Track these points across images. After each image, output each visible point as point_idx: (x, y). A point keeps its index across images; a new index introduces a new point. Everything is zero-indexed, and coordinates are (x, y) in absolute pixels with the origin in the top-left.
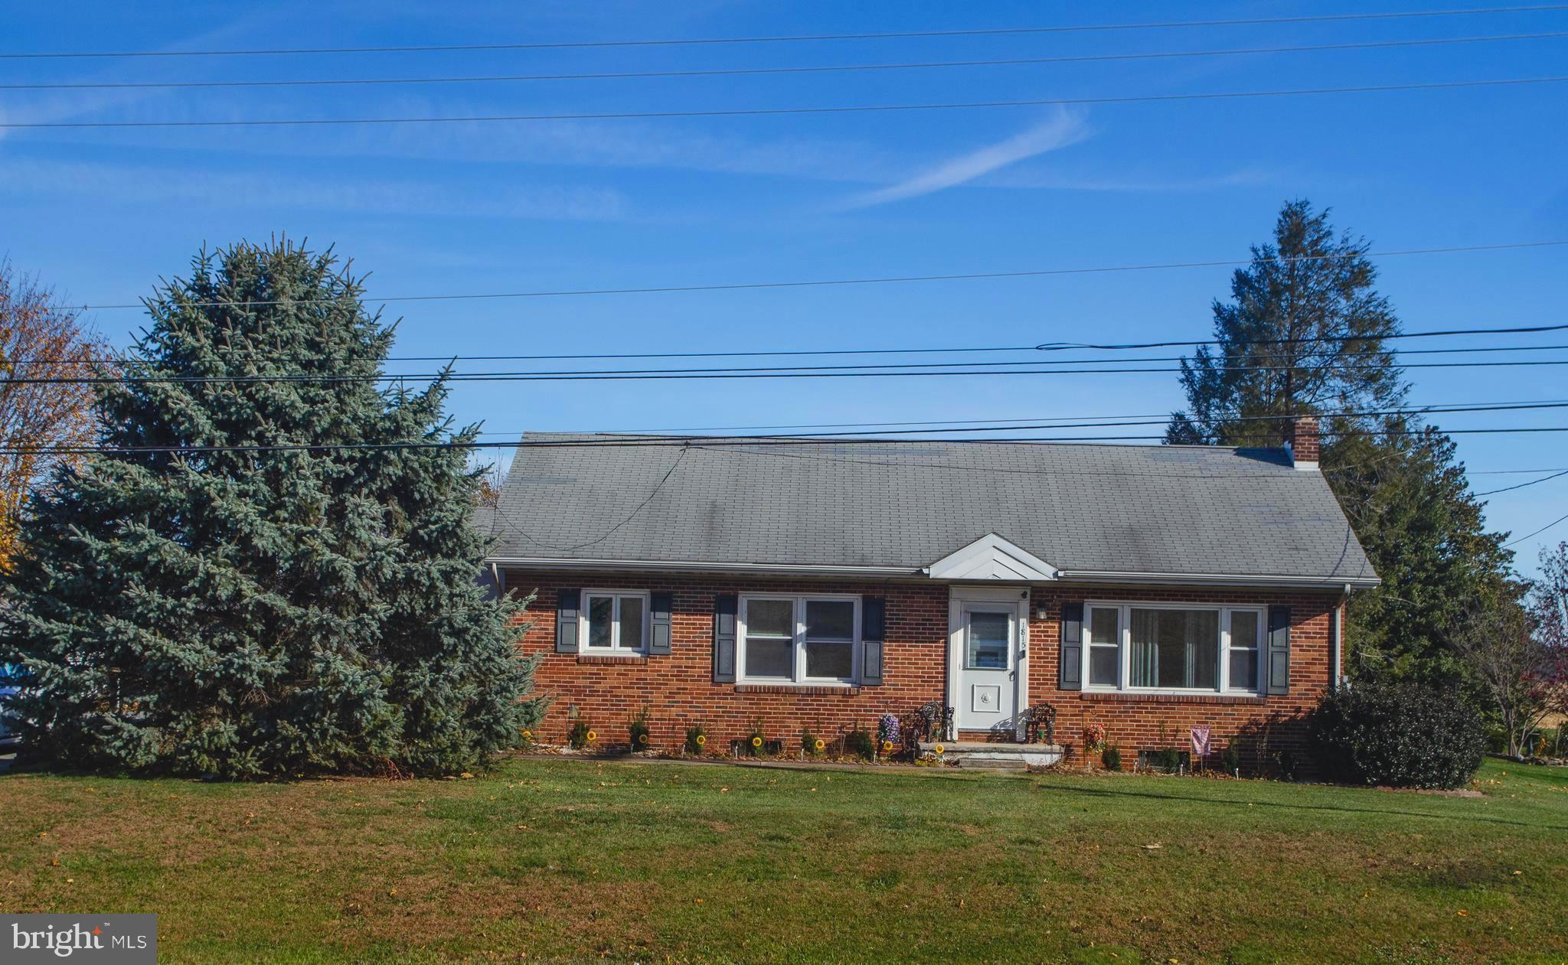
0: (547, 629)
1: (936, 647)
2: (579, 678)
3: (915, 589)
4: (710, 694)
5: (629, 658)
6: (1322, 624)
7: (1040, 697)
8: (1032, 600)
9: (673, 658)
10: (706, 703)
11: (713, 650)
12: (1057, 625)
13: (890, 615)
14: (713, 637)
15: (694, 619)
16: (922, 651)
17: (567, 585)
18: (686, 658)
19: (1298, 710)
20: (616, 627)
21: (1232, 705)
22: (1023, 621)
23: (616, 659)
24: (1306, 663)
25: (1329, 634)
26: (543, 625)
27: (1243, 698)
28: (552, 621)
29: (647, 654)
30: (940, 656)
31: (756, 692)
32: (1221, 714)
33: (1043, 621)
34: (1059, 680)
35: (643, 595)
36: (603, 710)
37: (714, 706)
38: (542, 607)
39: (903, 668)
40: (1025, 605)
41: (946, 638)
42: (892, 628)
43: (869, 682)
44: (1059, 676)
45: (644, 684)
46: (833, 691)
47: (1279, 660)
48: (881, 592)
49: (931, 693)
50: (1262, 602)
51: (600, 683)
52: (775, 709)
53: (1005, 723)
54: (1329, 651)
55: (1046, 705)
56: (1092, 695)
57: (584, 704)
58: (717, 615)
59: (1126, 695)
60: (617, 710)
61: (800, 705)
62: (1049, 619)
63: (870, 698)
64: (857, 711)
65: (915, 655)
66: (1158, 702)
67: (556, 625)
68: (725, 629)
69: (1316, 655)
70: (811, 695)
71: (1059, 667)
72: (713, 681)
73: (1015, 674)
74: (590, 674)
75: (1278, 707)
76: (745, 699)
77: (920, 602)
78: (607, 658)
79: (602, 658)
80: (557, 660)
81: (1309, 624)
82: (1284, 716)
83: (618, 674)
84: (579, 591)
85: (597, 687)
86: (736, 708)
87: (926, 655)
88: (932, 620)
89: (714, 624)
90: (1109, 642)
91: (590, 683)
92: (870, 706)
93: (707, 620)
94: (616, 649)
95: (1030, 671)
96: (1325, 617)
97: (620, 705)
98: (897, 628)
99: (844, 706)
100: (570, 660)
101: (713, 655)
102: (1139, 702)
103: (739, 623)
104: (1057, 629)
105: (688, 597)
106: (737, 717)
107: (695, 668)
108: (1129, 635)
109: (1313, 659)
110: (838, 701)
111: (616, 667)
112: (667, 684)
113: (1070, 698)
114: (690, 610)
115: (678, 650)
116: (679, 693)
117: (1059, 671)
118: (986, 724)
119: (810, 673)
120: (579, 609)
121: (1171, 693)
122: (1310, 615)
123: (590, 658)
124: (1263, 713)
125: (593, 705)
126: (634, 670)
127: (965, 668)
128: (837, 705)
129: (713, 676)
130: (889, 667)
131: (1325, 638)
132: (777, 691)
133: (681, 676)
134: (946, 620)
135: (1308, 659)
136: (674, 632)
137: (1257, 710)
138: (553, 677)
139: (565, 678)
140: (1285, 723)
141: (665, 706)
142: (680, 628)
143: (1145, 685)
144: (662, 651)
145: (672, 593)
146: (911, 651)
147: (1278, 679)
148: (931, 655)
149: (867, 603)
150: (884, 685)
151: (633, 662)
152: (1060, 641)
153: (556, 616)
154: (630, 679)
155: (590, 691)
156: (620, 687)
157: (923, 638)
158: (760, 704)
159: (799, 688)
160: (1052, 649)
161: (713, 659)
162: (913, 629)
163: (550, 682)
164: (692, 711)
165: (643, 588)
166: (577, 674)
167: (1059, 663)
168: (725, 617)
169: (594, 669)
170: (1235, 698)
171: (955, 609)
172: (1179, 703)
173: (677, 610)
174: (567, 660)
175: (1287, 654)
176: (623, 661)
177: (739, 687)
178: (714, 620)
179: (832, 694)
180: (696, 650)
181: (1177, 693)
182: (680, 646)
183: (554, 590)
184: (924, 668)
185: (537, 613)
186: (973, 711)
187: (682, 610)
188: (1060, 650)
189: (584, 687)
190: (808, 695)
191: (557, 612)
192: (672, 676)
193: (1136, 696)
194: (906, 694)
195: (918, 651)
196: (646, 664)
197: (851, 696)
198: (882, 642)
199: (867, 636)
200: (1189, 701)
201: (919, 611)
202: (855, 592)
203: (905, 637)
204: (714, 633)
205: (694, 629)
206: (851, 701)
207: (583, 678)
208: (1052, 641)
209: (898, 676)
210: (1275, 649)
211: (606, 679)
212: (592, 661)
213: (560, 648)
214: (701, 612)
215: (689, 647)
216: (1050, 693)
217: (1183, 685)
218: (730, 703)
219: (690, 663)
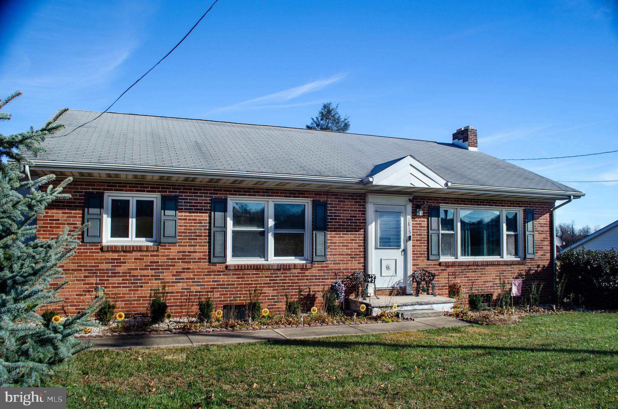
0: (76, 224)
1: (359, 234)
2: (103, 263)
3: (345, 196)
4: (208, 272)
5: (144, 246)
6: (547, 219)
7: (418, 265)
8: (414, 204)
9: (179, 246)
10: (204, 278)
11: (210, 239)
12: (426, 220)
13: (330, 213)
14: (210, 229)
15: (195, 216)
16: (350, 237)
17: (92, 189)
18: (189, 246)
19: (538, 266)
20: (133, 223)
21: (511, 265)
22: (409, 217)
23: (133, 247)
24: (541, 241)
25: (550, 224)
26: (72, 220)
27: (514, 261)
28: (79, 217)
29: (159, 243)
30: (361, 240)
31: (241, 269)
32: (505, 271)
33: (419, 218)
34: (428, 254)
35: (155, 197)
36: (124, 287)
37: (210, 281)
38: (71, 206)
39: (339, 249)
40: (409, 207)
41: (365, 229)
42: (332, 222)
44: (428, 251)
45: (157, 266)
46: (295, 266)
47: (530, 239)
48: (323, 198)
49: (356, 265)
50: (522, 207)
51: (120, 266)
52: (255, 281)
53: (399, 282)
54: (550, 234)
56: (446, 262)
57: (107, 284)
58: (213, 213)
59: (460, 262)
60: (134, 287)
61: (272, 277)
62: (423, 216)
63: (319, 270)
64: (310, 279)
65: (346, 240)
67: (84, 221)
68: (218, 223)
70: (279, 270)
71: (428, 246)
72: (210, 262)
73: (405, 251)
74: (112, 259)
75: (531, 265)
76: (233, 274)
77: (348, 205)
78: (126, 247)
79: (122, 247)
80: (84, 249)
81: (541, 219)
82: (533, 270)
83: (135, 259)
84: (103, 193)
85: (118, 269)
86: (227, 281)
87: (353, 240)
88: (356, 217)
89: (210, 220)
90: (448, 230)
91: (112, 266)
92: (319, 276)
93: (205, 216)
94: (133, 239)
95: (413, 248)
96: (547, 215)
97: (137, 283)
98: (335, 222)
99: (302, 276)
100: (96, 249)
101: (210, 243)
102: (469, 266)
103: (228, 219)
104: (426, 223)
105: (190, 199)
106: (228, 288)
107: (196, 252)
108: (460, 226)
109: (543, 238)
110: (298, 273)
111: (134, 254)
112: (174, 266)
113: (434, 265)
114: (192, 209)
115: (182, 239)
116: (184, 272)
117: (428, 249)
118: (389, 284)
119: (276, 254)
120: (103, 208)
122: (541, 214)
123: (112, 247)
124: (524, 269)
125: (115, 283)
126: (148, 256)
127: (376, 248)
128: (297, 276)
129: (210, 259)
130: (331, 249)
131: (548, 226)
132: (257, 268)
133: (185, 259)
134: (365, 217)
136: (180, 226)
137: (522, 267)
138: (80, 263)
139: (91, 263)
140: (533, 274)
141: (173, 282)
142: (184, 223)
143: (469, 256)
144: (171, 240)
145: (178, 196)
146: (344, 237)
147: (530, 250)
148: (356, 240)
149: (315, 205)
150: (328, 261)
151: (148, 249)
152: (428, 230)
153: (83, 214)
154: (145, 262)
155: (112, 273)
156: (137, 269)
157: (351, 228)
158: (244, 278)
159: (269, 265)
160: (424, 235)
161: (210, 246)
162: (345, 222)
163: (78, 266)
164: (194, 285)
165: (155, 192)
166: (101, 259)
167: (428, 243)
168: (217, 214)
169: (116, 255)
170: (510, 262)
171: (370, 209)
173: (182, 209)
174: (92, 249)
175: (533, 236)
176: (139, 249)
177: (229, 266)
178: (210, 216)
179: (295, 269)
180: (196, 239)
181: (485, 260)
182: (184, 236)
183: (82, 192)
184: (352, 249)
185: (67, 211)
186: (381, 276)
187: (185, 209)
188: (428, 235)
189: (107, 270)
190: (277, 270)
191: (84, 211)
192: (178, 259)
193: (467, 262)
194: (342, 266)
195: (348, 237)
196: (157, 251)
197: (307, 269)
198: (326, 232)
199: (316, 228)
200: (489, 264)
201: (348, 211)
202: (308, 197)
203: (340, 228)
204: (210, 226)
205: (194, 223)
206: (307, 273)
207: (106, 263)
208: (424, 230)
209: (335, 255)
210: (528, 233)
211: (125, 263)
212: (113, 249)
213: (86, 239)
214: (200, 211)
215: (193, 237)
216: (423, 263)
217: (483, 255)
218: (222, 278)
219: (192, 249)
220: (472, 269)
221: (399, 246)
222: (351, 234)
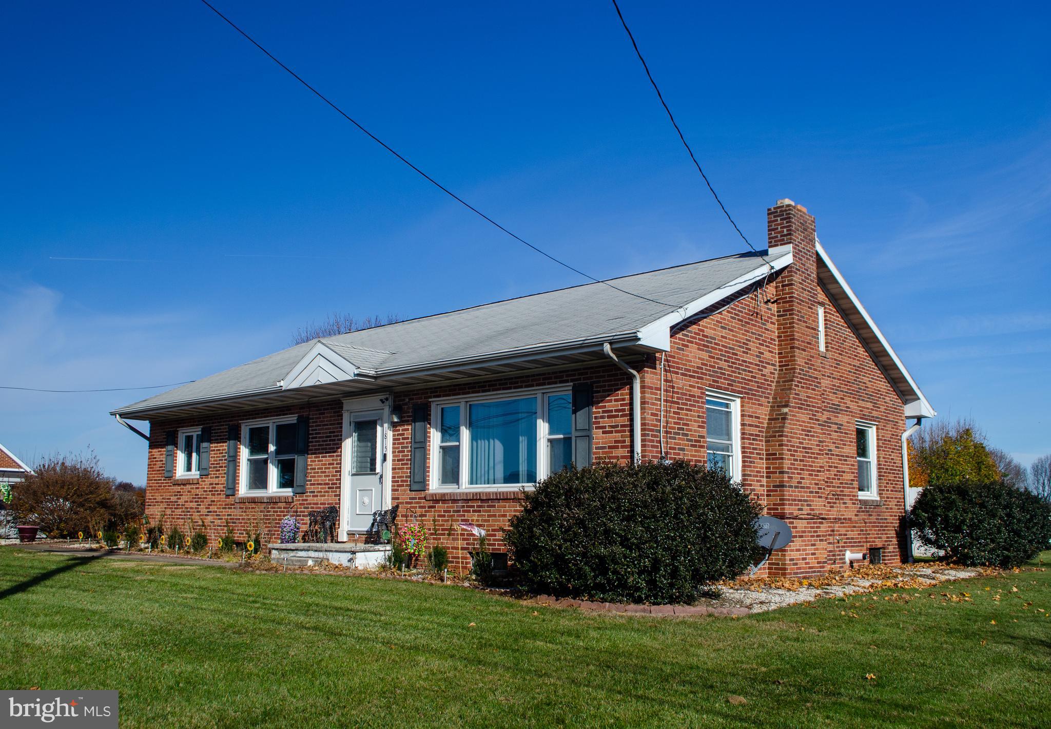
0: (163, 461)
1: (337, 456)
2: (173, 496)
3: (326, 405)
4: (225, 505)
7: (399, 498)
8: (394, 405)
9: (210, 477)
10: (223, 512)
11: (227, 470)
12: (410, 427)
13: (312, 431)
14: (227, 460)
15: (220, 447)
17: (171, 428)
18: (216, 477)
20: (194, 457)
22: (388, 427)
24: (610, 447)
25: (629, 410)
28: (165, 454)
29: (200, 476)
33: (400, 424)
34: (411, 481)
35: (200, 430)
36: (181, 518)
39: (318, 477)
41: (341, 447)
42: (313, 442)
43: (300, 490)
44: (410, 476)
45: (198, 498)
47: (582, 446)
48: (305, 411)
49: (330, 499)
50: (567, 381)
54: (629, 431)
55: (401, 506)
56: (435, 495)
57: (174, 515)
59: (462, 494)
60: (186, 518)
61: (265, 512)
62: (404, 422)
63: (299, 505)
65: (325, 465)
67: (167, 457)
68: (232, 452)
69: (618, 436)
70: (270, 503)
71: (411, 468)
72: (226, 494)
73: (381, 477)
76: (239, 508)
77: (328, 417)
78: (184, 480)
81: (610, 401)
84: (176, 432)
85: (179, 501)
86: (236, 515)
87: (331, 464)
90: (454, 440)
91: (177, 498)
92: (299, 513)
93: (226, 446)
95: (392, 473)
96: (625, 391)
97: (188, 515)
101: (226, 473)
103: (242, 447)
104: (410, 431)
105: (218, 430)
106: (236, 523)
107: (219, 484)
108: (468, 432)
109: (616, 442)
111: (187, 486)
112: (207, 498)
113: (418, 498)
114: (218, 440)
115: (212, 471)
116: (211, 505)
117: (411, 472)
118: (365, 526)
120: (178, 445)
122: (611, 390)
127: (351, 475)
128: (284, 512)
129: (226, 491)
130: (311, 477)
132: (254, 501)
133: (213, 491)
134: (340, 431)
135: (611, 442)
136: (211, 457)
138: (163, 496)
139: (168, 496)
141: (205, 515)
142: (214, 454)
143: (486, 482)
144: (205, 473)
145: (210, 428)
146: (323, 461)
148: (334, 464)
149: (299, 421)
150: (307, 493)
151: (193, 482)
152: (412, 442)
155: (177, 505)
156: (188, 501)
157: (329, 449)
158: (246, 512)
159: (264, 498)
161: (226, 477)
162: (325, 441)
163: (162, 499)
166: (172, 492)
167: (411, 464)
168: (234, 442)
169: (179, 488)
171: (346, 420)
173: (214, 440)
175: (590, 438)
176: (189, 482)
180: (220, 470)
182: (213, 468)
183: (166, 431)
184: (330, 476)
186: (356, 514)
188: (411, 451)
191: (166, 448)
192: (209, 491)
194: (319, 500)
195: (327, 461)
196: (199, 483)
197: (290, 503)
198: (307, 456)
199: (298, 450)
201: (328, 425)
202: (294, 413)
203: (320, 449)
205: (219, 454)
206: (290, 507)
208: (407, 443)
209: (316, 485)
210: (578, 433)
212: (178, 482)
213: (166, 475)
215: (217, 468)
218: (231, 512)
219: (217, 481)
220: (473, 507)
221: (374, 470)
222: (329, 456)
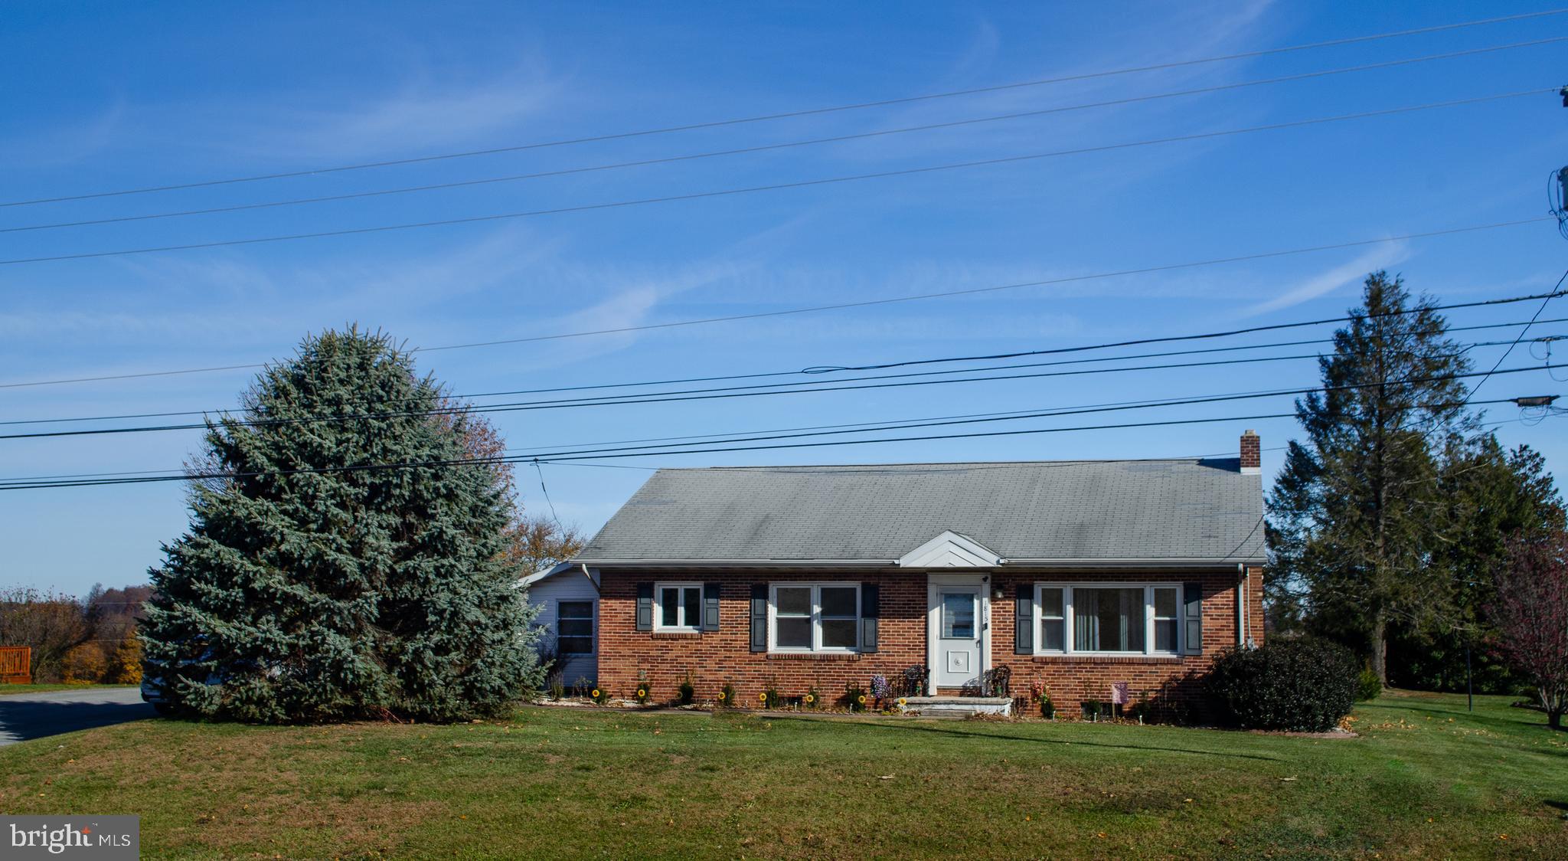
0: (630, 613)
2: (653, 649)
4: (749, 661)
5: (690, 634)
6: (1227, 598)
8: (992, 583)
10: (746, 668)
11: (751, 628)
12: (1013, 603)
14: (750, 617)
16: (908, 625)
17: (643, 580)
18: (731, 634)
19: (1210, 668)
20: (681, 611)
21: (1156, 664)
22: (986, 600)
23: (681, 635)
24: (1217, 629)
25: (1234, 605)
26: (627, 610)
27: (1164, 659)
29: (702, 631)
30: (922, 629)
31: (784, 659)
32: (1146, 672)
33: (1001, 600)
34: (1015, 646)
35: (699, 585)
37: (751, 670)
38: (625, 597)
40: (987, 588)
41: (926, 615)
42: (884, 608)
43: (867, 650)
45: (701, 653)
46: (840, 657)
47: (1193, 627)
49: (916, 659)
50: (1179, 580)
51: (669, 653)
52: (798, 671)
53: (974, 681)
54: (1234, 619)
55: (1005, 667)
56: (1042, 658)
57: (658, 669)
58: (753, 600)
59: (1069, 658)
61: (816, 669)
62: (1005, 598)
63: (868, 663)
64: (859, 673)
65: (903, 628)
66: (1095, 663)
67: (636, 610)
68: (759, 610)
69: (1224, 622)
70: (824, 661)
71: (1015, 636)
72: (752, 651)
73: (980, 642)
74: (661, 646)
75: (1194, 666)
79: (672, 634)
80: (638, 637)
81: (1218, 598)
82: (1199, 673)
83: (681, 646)
84: (653, 583)
85: (667, 656)
86: (768, 671)
88: (915, 602)
89: (751, 608)
90: (1057, 615)
91: (662, 653)
92: (866, 670)
93: (746, 604)
94: (682, 627)
96: (1231, 591)
97: (683, 670)
98: (888, 608)
99: (849, 669)
100: (648, 637)
101: (750, 631)
102: (1080, 663)
103: (770, 606)
104: (1013, 606)
105: (731, 587)
108: (1072, 609)
109: (1221, 627)
110: (845, 666)
111: (680, 641)
112: (717, 654)
114: (733, 598)
117: (1015, 639)
118: (959, 682)
119: (824, 645)
120: (653, 598)
121: (1106, 656)
123: (660, 634)
124: (1181, 671)
125: (665, 669)
126: (693, 643)
127: (941, 639)
129: (752, 647)
130: (883, 638)
131: (1230, 609)
132: (799, 658)
134: (926, 600)
135: (1218, 626)
137: (1176, 668)
138: (634, 649)
139: (643, 649)
140: (1198, 680)
141: (716, 671)
143: (1088, 649)
144: (714, 628)
145: (719, 584)
146: (900, 625)
147: (1193, 643)
149: (865, 587)
150: (879, 653)
151: (692, 637)
152: (1015, 616)
153: (636, 604)
154: (690, 650)
155: (662, 659)
156: (683, 656)
157: (908, 615)
158: (786, 668)
159: (814, 656)
160: (1009, 623)
161: (752, 634)
162: (900, 609)
163: (632, 652)
164: (736, 674)
165: (699, 580)
166: (652, 646)
167: (1015, 633)
168: (758, 601)
169: (664, 643)
170: (1157, 659)
171: (932, 591)
172: (1112, 663)
173: (724, 597)
174: (645, 637)
175: (1199, 622)
176: (684, 637)
177: (771, 655)
178: (750, 604)
179: (842, 660)
180: (738, 628)
181: (1111, 656)
183: (634, 583)
185: (622, 601)
186: (948, 673)
187: (727, 598)
188: (1015, 622)
189: (657, 656)
190: (821, 660)
191: (636, 601)
192: (720, 647)
193: (1076, 658)
194: (896, 659)
195: (904, 625)
196: (701, 639)
197: (855, 661)
199: (864, 615)
200: (1120, 662)
201: (905, 595)
203: (895, 615)
204: (751, 615)
206: (854, 665)
207: (656, 649)
209: (889, 645)
210: (1189, 619)
211: (672, 650)
212: (662, 637)
213: (639, 628)
214: (742, 598)
215: (733, 625)
216: (1008, 658)
217: (1118, 649)
218: (763, 668)
219: (734, 638)
220: (1085, 668)
221: (971, 636)
222: (908, 622)
